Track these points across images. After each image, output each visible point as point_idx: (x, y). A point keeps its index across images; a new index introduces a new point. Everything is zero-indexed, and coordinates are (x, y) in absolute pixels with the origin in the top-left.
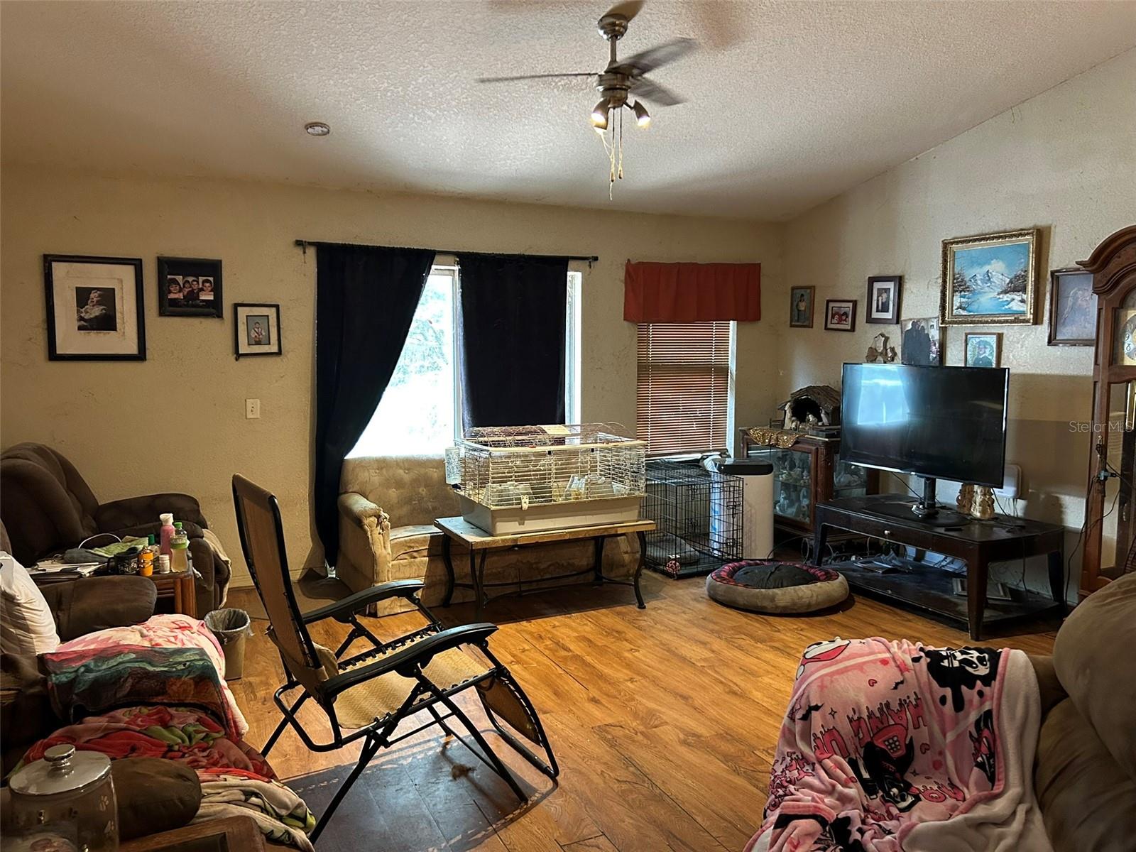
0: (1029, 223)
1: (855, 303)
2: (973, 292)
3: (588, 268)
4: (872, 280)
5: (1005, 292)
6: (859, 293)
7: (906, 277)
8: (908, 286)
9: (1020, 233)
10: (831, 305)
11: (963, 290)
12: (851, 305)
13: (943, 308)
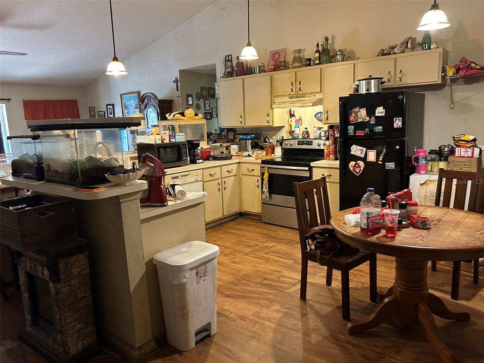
0: (136, 90)
1: (104, 112)
2: (129, 109)
3: (7, 103)
4: (107, 105)
5: (135, 109)
6: (105, 110)
7: (115, 104)
8: (115, 107)
9: (134, 93)
10: (99, 113)
11: (127, 108)
12: (103, 113)
13: (123, 113)
